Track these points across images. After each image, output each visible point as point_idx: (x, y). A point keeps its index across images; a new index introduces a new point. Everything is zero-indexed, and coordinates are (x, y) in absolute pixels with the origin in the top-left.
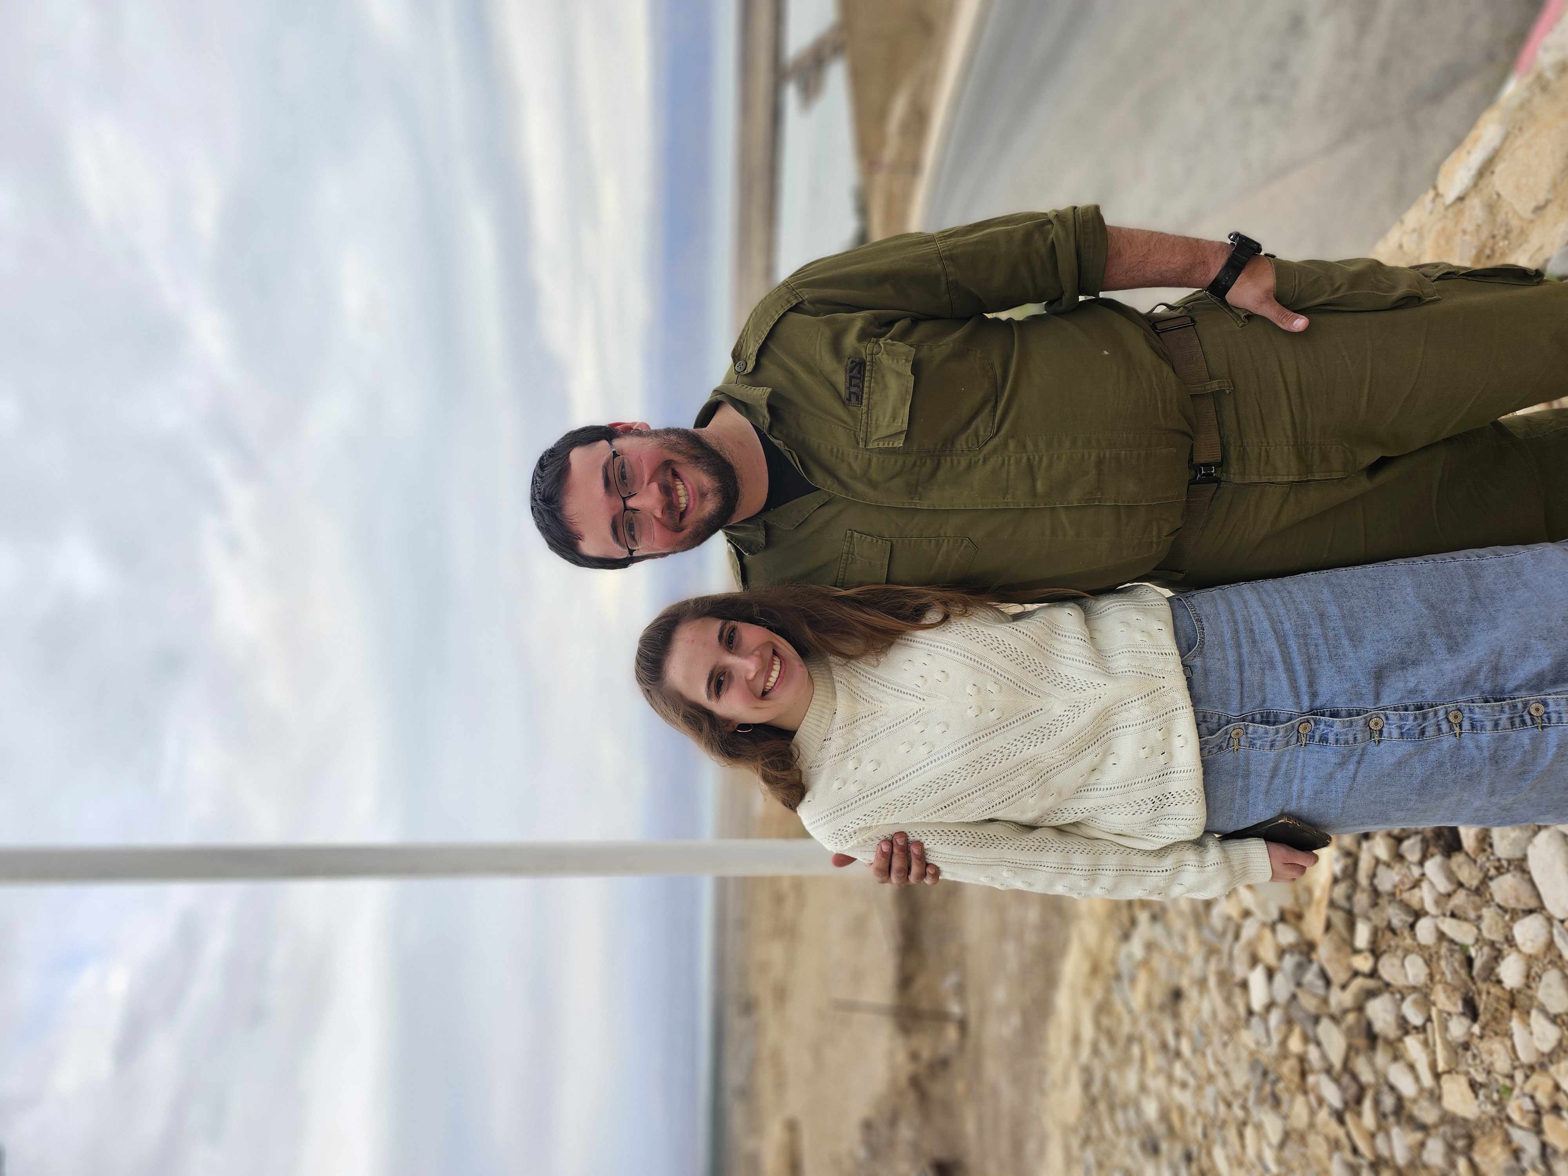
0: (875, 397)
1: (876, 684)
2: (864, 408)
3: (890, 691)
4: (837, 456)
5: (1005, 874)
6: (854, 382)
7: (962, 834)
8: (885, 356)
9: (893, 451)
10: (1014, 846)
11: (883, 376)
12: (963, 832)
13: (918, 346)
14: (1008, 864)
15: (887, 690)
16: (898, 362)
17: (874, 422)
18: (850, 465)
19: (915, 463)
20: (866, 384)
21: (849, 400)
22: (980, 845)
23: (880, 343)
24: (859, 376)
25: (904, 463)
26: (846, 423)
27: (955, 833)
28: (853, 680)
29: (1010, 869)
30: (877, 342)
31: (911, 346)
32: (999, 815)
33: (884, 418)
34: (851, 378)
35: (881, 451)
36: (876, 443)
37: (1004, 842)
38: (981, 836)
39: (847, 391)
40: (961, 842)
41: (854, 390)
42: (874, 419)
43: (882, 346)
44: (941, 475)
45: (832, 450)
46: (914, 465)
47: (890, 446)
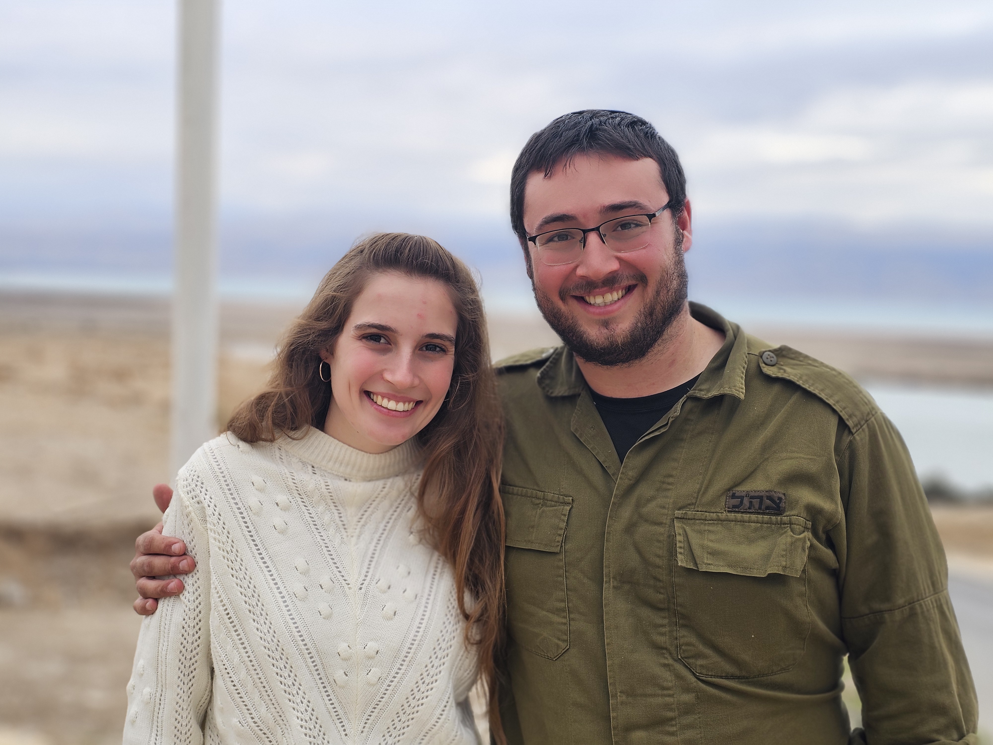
0: (738, 528)
1: (380, 531)
2: (724, 515)
3: (372, 547)
4: (663, 483)
5: (147, 690)
6: (756, 502)
7: (197, 636)
8: (789, 540)
9: (672, 553)
10: (180, 701)
11: (763, 537)
12: (199, 638)
13: (804, 579)
14: (158, 695)
15: (374, 544)
16: (783, 556)
17: (706, 528)
18: (653, 498)
19: (660, 581)
20: (753, 517)
21: (734, 496)
22: (183, 659)
23: (806, 533)
24: (763, 507)
25: (659, 567)
26: (704, 493)
27: (197, 628)
28: (386, 503)
29: (153, 697)
30: (806, 528)
31: (804, 571)
32: (219, 681)
33: (712, 541)
34: (761, 498)
35: (672, 538)
36: (681, 531)
37: (186, 688)
38: (193, 660)
39: (744, 494)
40: (186, 635)
41: (746, 501)
42: (711, 528)
43: (802, 536)
44: (645, 613)
45: (671, 476)
46: (656, 579)
47: (679, 550)
